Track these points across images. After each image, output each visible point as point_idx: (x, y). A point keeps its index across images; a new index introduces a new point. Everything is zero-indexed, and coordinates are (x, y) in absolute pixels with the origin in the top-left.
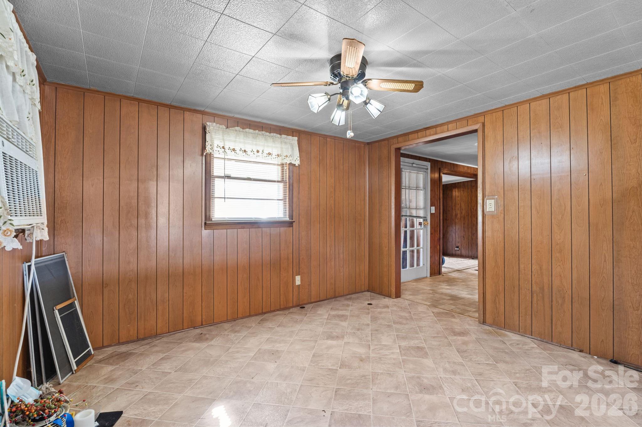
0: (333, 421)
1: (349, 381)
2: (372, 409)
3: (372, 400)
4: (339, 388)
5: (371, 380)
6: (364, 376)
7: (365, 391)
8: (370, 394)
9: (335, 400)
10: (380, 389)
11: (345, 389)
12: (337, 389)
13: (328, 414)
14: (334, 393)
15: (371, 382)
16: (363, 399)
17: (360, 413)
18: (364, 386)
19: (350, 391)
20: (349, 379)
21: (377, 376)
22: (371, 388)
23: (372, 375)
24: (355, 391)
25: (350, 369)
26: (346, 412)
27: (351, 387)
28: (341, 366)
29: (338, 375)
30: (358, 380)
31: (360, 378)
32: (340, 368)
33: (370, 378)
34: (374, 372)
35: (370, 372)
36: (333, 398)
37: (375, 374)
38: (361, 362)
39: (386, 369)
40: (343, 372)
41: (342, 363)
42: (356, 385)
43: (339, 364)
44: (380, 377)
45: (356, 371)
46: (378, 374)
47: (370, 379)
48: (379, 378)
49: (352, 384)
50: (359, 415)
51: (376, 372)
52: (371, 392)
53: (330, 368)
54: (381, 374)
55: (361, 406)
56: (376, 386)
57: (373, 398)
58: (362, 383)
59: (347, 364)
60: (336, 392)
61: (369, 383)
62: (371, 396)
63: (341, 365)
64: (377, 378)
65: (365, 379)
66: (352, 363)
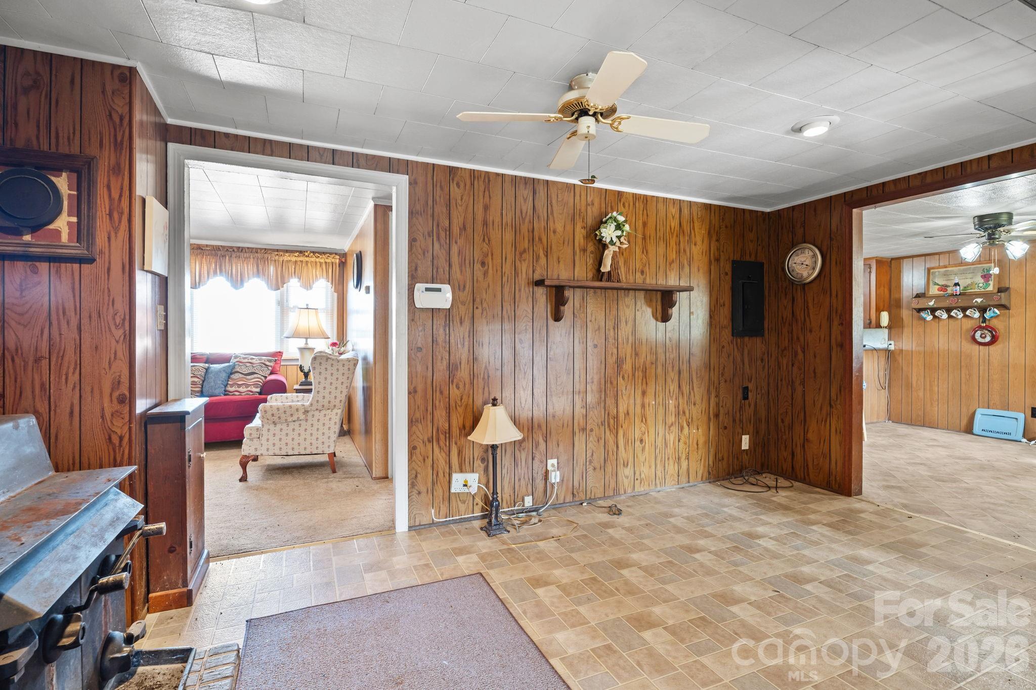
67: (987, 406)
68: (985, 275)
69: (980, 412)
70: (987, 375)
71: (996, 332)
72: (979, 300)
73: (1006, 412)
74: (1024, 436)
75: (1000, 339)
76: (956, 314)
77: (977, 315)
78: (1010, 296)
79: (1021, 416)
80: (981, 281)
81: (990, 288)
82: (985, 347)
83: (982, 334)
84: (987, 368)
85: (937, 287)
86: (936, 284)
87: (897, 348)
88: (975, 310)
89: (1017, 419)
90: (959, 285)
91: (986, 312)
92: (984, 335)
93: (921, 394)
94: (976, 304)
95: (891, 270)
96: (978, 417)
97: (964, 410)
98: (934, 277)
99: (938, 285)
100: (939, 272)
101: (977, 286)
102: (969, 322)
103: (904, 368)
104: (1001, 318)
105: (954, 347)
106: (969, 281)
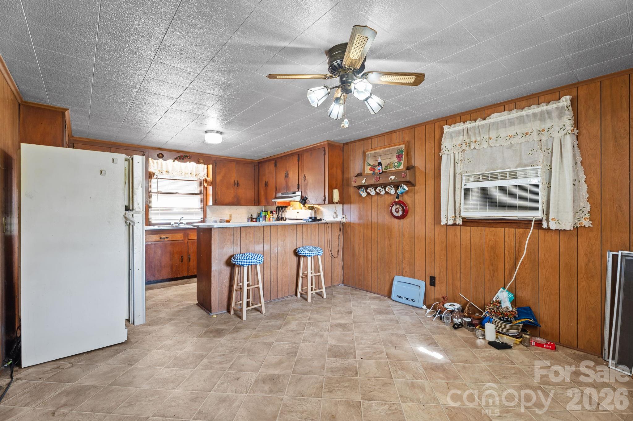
0: (353, 353)
1: (347, 384)
2: (326, 362)
3: (325, 368)
4: (355, 376)
5: (323, 387)
6: (331, 391)
7: (330, 375)
8: (326, 372)
9: (356, 367)
10: (316, 378)
11: (349, 376)
12: (357, 376)
13: (358, 357)
14: (358, 372)
15: (324, 384)
16: (332, 368)
17: (335, 359)
18: (331, 380)
19: (344, 374)
20: (346, 387)
21: (316, 392)
22: (324, 378)
23: (322, 394)
24: (340, 375)
25: (348, 401)
26: (345, 359)
27: (344, 378)
28: (359, 405)
29: (360, 391)
30: (337, 387)
31: (336, 388)
32: (360, 401)
33: (325, 389)
34: (318, 398)
35: (323, 398)
36: (358, 368)
37: (318, 394)
38: (334, 414)
39: (304, 403)
40: (356, 397)
41: (359, 411)
42: (339, 381)
43: (362, 408)
44: (313, 390)
45: (340, 398)
46: (315, 394)
47: (325, 387)
48: (315, 390)
49: (343, 381)
50: (335, 358)
51: (317, 397)
52: (325, 374)
53: (372, 402)
54: (311, 395)
55: (334, 363)
56: (319, 380)
57: (324, 369)
58: (333, 383)
59: (352, 410)
60: (357, 373)
61: (326, 383)
62: (325, 371)
63: (359, 407)
64: (317, 389)
65: (330, 388)
66: (346, 412)
67: (401, 273)
68: (398, 155)
69: (397, 278)
70: (401, 246)
71: (406, 207)
72: (393, 177)
73: (413, 279)
74: (424, 303)
75: (409, 213)
76: (380, 190)
77: (393, 191)
78: (415, 174)
79: (423, 284)
80: (395, 160)
81: (402, 167)
82: (400, 220)
83: (396, 209)
84: (401, 239)
85: (369, 167)
86: (369, 165)
87: (347, 221)
88: (392, 187)
89: (420, 286)
90: (381, 165)
91: (398, 189)
92: (397, 210)
93: (361, 261)
94: (391, 181)
95: (343, 154)
96: (395, 283)
97: (387, 277)
98: (368, 159)
99: (370, 165)
100: (371, 154)
101: (393, 165)
102: (390, 198)
103: (352, 239)
104: (410, 194)
105: (381, 220)
106: (388, 161)
